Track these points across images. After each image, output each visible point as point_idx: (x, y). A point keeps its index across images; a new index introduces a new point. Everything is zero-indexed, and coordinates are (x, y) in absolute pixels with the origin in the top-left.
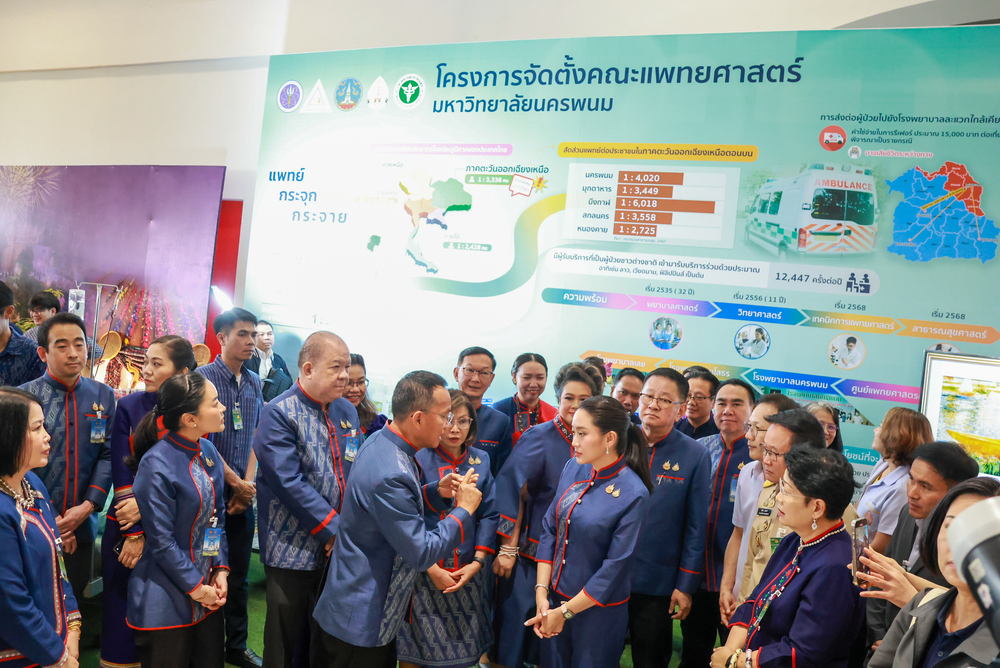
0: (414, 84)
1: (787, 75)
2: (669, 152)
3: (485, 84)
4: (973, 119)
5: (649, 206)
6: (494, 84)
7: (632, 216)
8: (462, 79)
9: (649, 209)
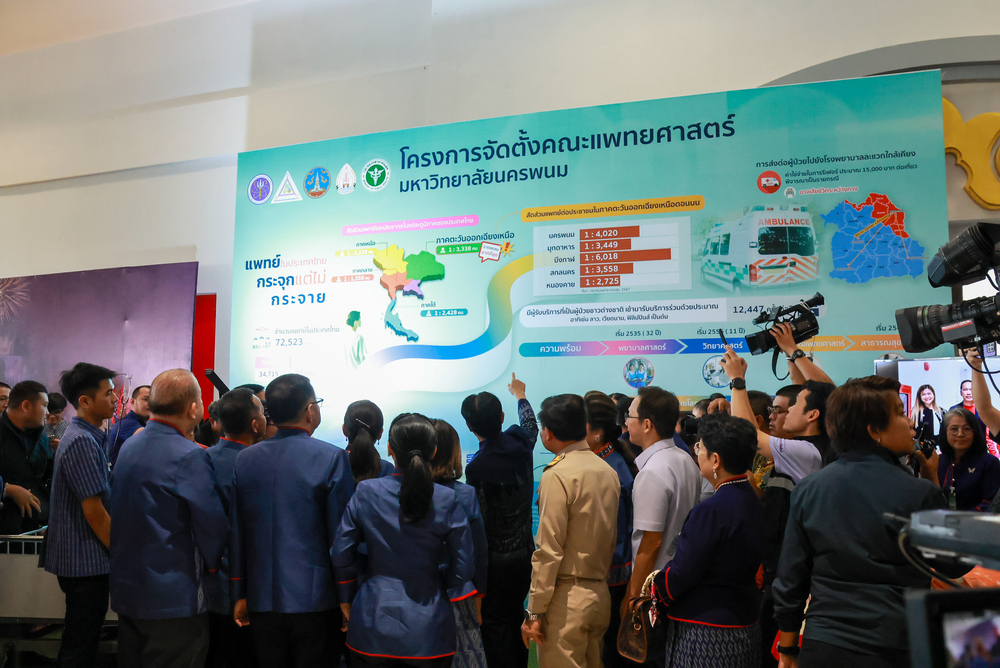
0: (380, 168)
1: (722, 131)
2: (624, 208)
3: (448, 163)
4: (888, 155)
5: (611, 258)
6: (456, 162)
7: (596, 269)
8: (425, 159)
9: (611, 261)
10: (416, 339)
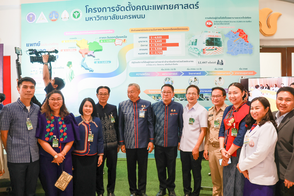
0: (78, 12)
1: (195, 7)
2: (164, 29)
3: (103, 12)
4: (243, 18)
5: (159, 45)
6: (106, 11)
7: (154, 49)
8: (95, 10)
9: (159, 46)
10: (92, 71)
